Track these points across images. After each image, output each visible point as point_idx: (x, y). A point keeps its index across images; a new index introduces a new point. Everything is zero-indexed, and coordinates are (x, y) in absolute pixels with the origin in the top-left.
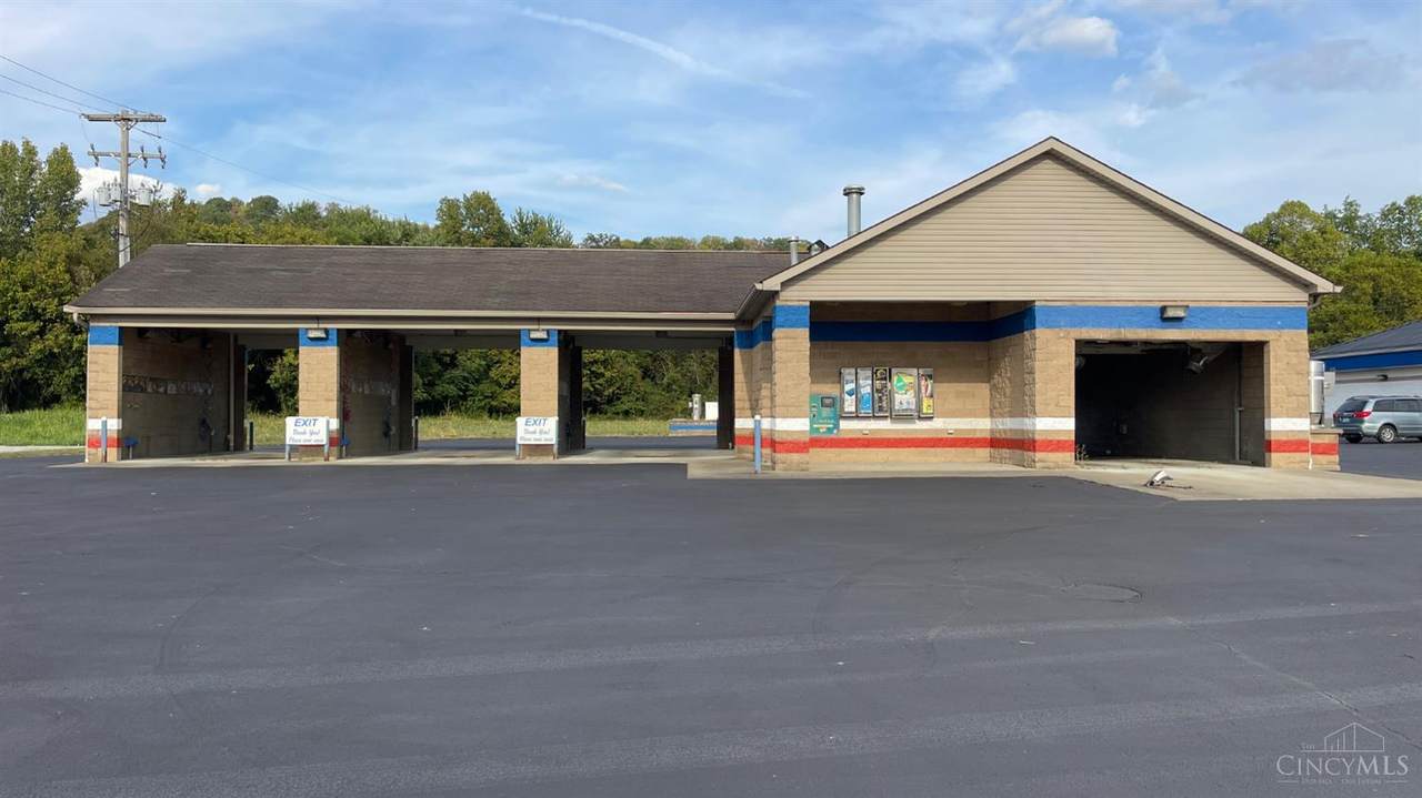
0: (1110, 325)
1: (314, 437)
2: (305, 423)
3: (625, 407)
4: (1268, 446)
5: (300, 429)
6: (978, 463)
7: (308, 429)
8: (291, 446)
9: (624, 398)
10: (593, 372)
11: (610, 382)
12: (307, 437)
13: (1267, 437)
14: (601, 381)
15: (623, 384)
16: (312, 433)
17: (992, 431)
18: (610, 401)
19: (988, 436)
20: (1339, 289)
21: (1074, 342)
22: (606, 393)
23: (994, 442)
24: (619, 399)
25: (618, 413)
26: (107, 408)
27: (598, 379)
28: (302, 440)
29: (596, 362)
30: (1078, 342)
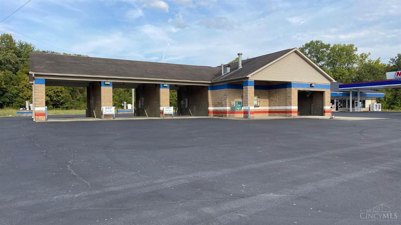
0: (303, 87)
1: (111, 112)
2: (108, 108)
3: (67, 106)
4: (325, 112)
5: (107, 110)
6: (266, 116)
7: (109, 110)
8: (104, 115)
9: (66, 103)
10: (57, 95)
11: (62, 98)
12: (109, 112)
13: (324, 110)
14: (60, 98)
15: (66, 99)
16: (110, 111)
17: (269, 109)
18: (62, 104)
19: (268, 110)
20: (336, 82)
21: (297, 91)
22: (61, 101)
23: (270, 112)
24: (64, 103)
25: (64, 108)
26: (41, 104)
27: (58, 97)
28: (108, 113)
29: (58, 92)
30: (298, 91)
